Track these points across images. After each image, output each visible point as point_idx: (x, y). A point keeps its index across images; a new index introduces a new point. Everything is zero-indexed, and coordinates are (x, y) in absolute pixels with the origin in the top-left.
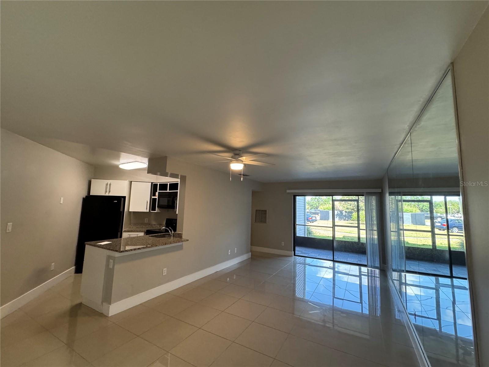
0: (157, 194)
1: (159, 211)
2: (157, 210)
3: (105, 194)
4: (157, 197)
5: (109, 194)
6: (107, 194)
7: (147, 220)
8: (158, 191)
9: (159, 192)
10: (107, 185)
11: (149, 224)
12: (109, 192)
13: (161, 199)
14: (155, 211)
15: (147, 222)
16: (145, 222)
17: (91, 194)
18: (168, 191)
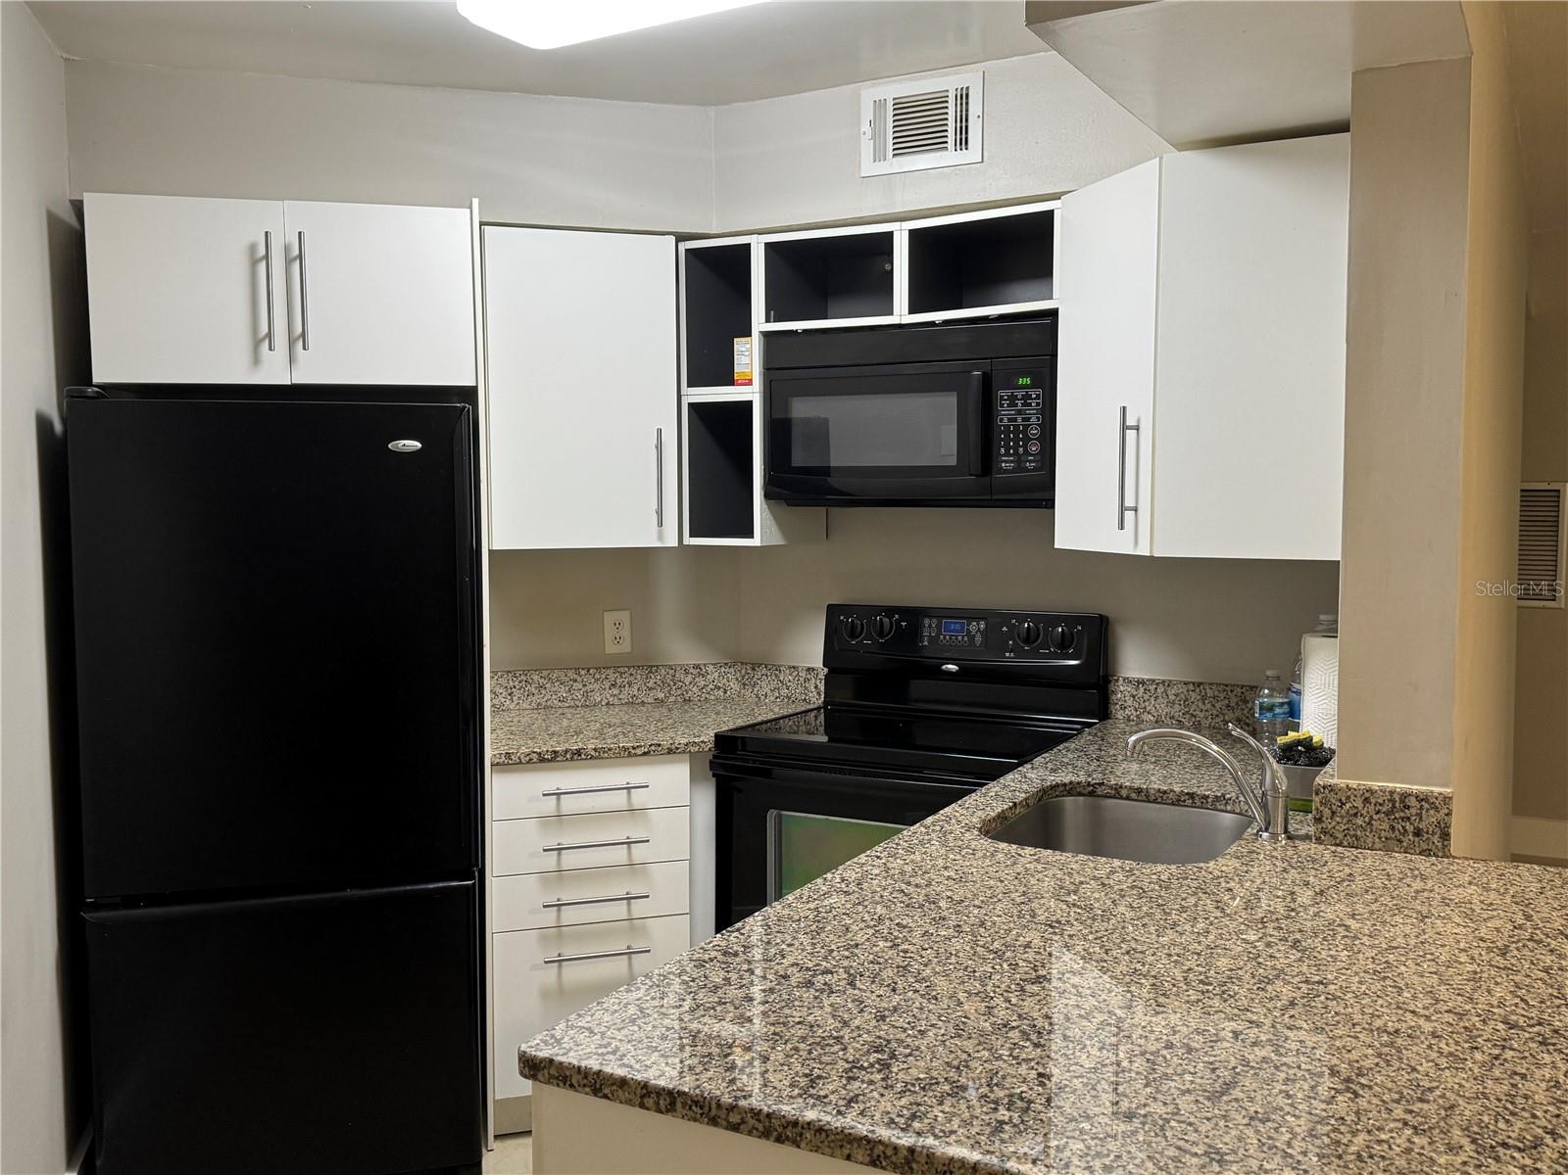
0: (748, 355)
1: (776, 539)
2: (764, 526)
3: (256, 360)
4: (750, 391)
5: (292, 359)
6: (274, 372)
7: (618, 625)
8: (759, 321)
9: (767, 336)
10: (258, 258)
11: (652, 669)
12: (299, 339)
13: (802, 409)
14: (750, 534)
15: (626, 647)
16: (611, 648)
17: (104, 371)
18: (901, 313)
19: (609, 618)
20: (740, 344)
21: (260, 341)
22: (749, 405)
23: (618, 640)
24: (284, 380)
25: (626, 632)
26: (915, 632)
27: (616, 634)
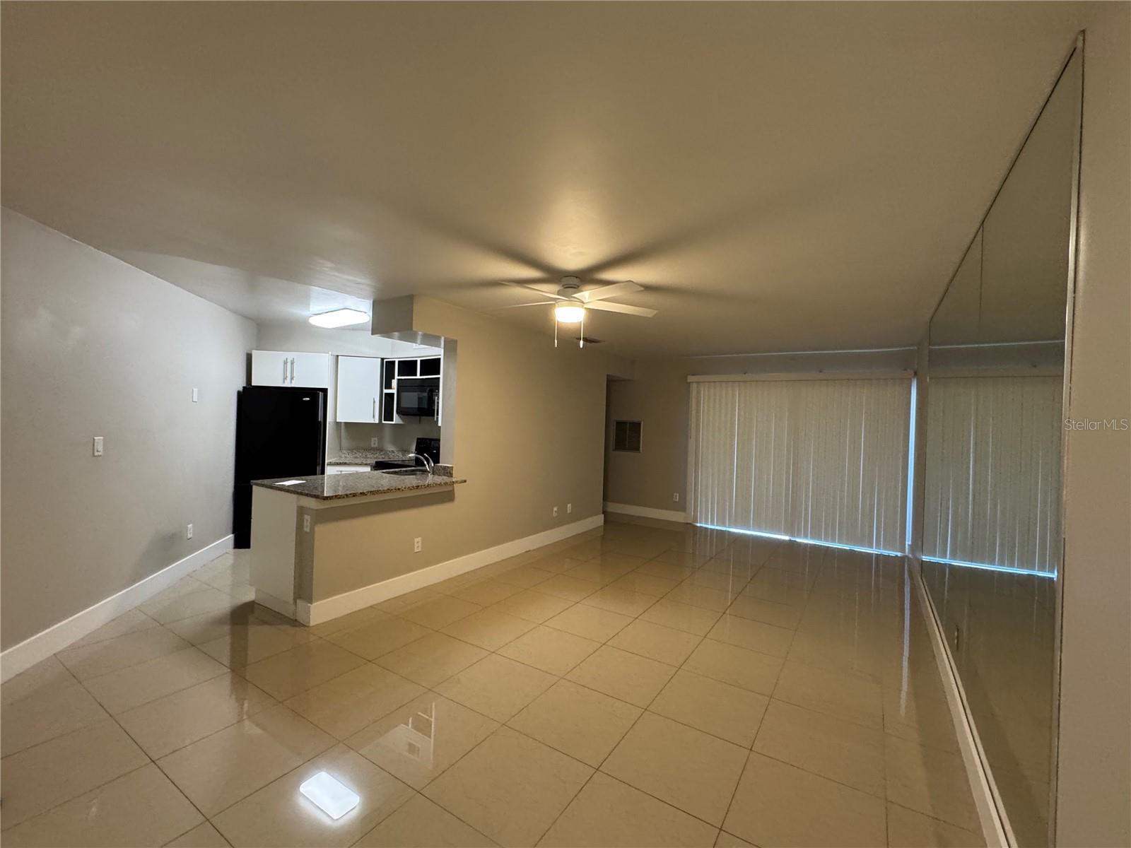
0: (394, 383)
1: (400, 422)
2: (396, 419)
3: (284, 382)
4: (394, 391)
5: (291, 382)
6: (287, 384)
7: (375, 440)
8: (396, 377)
9: (398, 379)
10: (286, 362)
11: (382, 451)
12: (292, 378)
13: (404, 394)
14: (393, 421)
15: (376, 445)
16: (373, 446)
17: (254, 383)
18: (418, 376)
19: (373, 439)
20: (393, 380)
21: (285, 378)
22: (393, 394)
23: (375, 444)
24: (289, 386)
25: (376, 443)
26: (430, 444)
27: (374, 442)
